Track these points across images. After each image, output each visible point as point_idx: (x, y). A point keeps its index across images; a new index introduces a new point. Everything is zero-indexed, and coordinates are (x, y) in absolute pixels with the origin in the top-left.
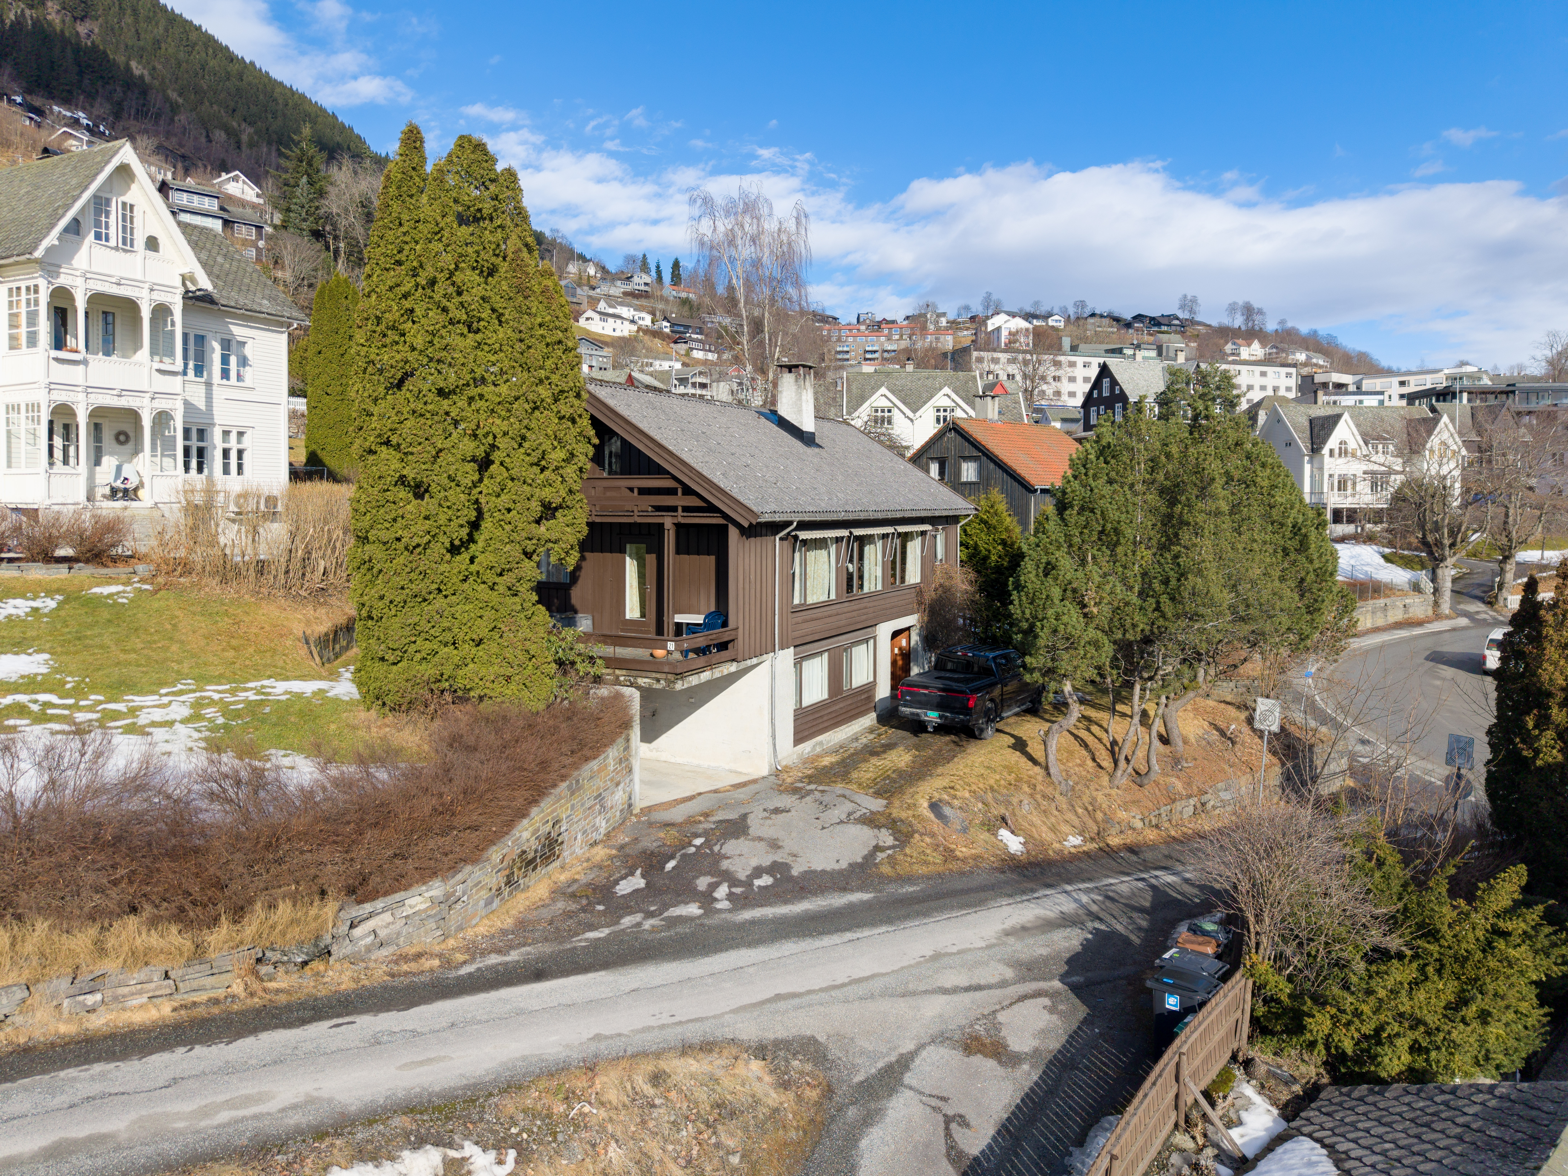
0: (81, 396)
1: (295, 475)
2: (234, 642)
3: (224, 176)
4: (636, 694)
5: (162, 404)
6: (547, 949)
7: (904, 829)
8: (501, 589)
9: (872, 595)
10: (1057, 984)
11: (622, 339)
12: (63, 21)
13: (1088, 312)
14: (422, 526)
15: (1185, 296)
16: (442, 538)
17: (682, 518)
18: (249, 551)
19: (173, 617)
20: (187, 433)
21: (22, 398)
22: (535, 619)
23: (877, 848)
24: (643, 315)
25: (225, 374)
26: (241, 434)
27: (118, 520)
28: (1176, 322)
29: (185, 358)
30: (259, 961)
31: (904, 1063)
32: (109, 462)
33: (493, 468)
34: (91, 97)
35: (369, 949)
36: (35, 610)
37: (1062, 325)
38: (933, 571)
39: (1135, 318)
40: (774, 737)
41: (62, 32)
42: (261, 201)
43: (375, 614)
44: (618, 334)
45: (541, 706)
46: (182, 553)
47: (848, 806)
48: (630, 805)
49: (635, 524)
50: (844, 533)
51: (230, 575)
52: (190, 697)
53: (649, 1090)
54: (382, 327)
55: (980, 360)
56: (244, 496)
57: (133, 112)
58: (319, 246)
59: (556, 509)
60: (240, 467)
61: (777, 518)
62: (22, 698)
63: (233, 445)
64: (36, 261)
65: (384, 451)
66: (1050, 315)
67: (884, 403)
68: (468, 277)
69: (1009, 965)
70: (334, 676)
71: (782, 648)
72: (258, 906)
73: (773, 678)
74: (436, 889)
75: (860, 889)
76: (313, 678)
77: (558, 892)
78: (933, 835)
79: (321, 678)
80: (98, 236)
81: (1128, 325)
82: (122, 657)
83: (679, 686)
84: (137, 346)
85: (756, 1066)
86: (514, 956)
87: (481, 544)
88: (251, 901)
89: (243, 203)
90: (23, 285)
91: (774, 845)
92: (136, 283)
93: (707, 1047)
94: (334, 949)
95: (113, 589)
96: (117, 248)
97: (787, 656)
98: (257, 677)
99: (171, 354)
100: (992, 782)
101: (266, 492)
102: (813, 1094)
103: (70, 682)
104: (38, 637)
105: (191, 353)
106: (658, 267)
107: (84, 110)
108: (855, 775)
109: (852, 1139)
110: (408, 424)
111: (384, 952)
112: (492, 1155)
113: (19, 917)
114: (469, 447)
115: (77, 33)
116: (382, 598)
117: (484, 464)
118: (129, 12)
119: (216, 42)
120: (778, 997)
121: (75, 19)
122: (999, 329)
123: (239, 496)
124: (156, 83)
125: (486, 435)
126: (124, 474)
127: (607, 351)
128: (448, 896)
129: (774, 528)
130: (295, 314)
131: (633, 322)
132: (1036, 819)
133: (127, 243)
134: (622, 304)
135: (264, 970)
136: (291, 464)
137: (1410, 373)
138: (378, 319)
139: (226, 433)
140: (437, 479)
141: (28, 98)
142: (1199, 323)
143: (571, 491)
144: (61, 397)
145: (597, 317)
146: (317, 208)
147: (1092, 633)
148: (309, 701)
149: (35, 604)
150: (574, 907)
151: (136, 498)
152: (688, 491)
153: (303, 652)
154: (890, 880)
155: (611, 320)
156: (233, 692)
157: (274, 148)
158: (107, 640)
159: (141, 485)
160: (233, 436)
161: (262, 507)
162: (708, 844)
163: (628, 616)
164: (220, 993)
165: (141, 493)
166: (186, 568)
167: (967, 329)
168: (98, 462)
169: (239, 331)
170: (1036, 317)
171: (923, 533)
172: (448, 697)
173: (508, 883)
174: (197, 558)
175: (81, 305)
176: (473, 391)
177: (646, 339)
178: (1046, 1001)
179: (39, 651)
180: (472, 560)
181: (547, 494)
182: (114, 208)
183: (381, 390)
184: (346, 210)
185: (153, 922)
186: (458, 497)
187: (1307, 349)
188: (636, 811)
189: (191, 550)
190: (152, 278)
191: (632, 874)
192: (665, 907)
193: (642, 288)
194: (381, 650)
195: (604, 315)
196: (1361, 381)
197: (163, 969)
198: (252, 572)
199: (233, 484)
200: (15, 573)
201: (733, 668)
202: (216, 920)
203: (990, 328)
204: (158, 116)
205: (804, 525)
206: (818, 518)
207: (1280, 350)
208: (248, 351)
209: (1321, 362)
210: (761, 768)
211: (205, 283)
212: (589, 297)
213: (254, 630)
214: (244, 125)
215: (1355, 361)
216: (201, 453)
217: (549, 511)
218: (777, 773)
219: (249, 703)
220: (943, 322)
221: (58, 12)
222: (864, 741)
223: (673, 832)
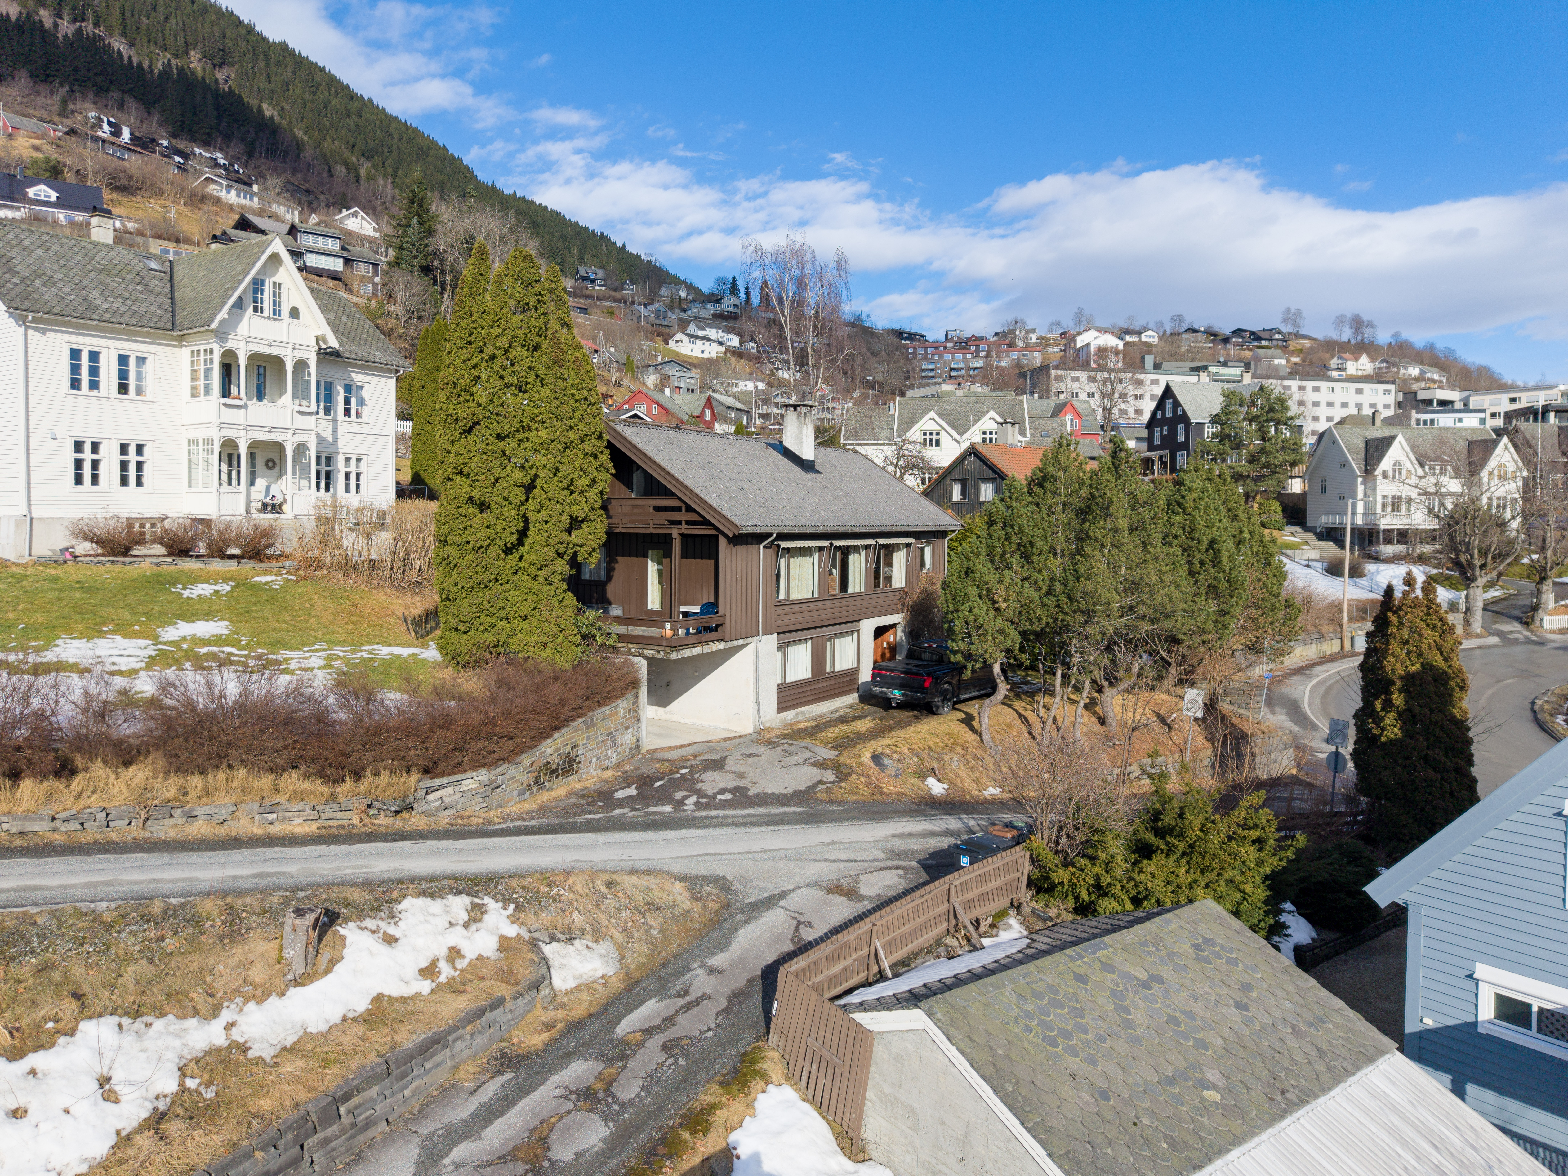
0: (242, 433)
1: (401, 493)
2: (353, 619)
3: (345, 212)
4: (644, 663)
5: (301, 438)
6: (557, 821)
7: (846, 771)
8: (541, 579)
9: (854, 596)
10: (914, 864)
11: (709, 360)
12: (204, 69)
13: (1185, 326)
14: (483, 533)
15: (1288, 310)
16: (498, 542)
17: (685, 529)
18: (365, 553)
19: (311, 599)
20: (318, 458)
21: (200, 434)
22: (565, 602)
23: (820, 782)
24: (731, 336)
25: (347, 412)
26: (358, 460)
27: (271, 528)
28: (1278, 336)
29: (318, 400)
30: (369, 806)
31: (783, 895)
32: (261, 483)
33: (535, 491)
34: (227, 138)
35: (438, 809)
36: (217, 592)
37: (1155, 340)
38: (918, 577)
39: (1234, 332)
40: (758, 703)
41: (203, 78)
42: (377, 235)
43: (451, 596)
44: (706, 355)
45: (568, 666)
46: (316, 553)
47: (808, 754)
48: (638, 746)
49: (651, 534)
50: (825, 543)
51: (350, 570)
52: (324, 654)
53: (604, 889)
54: (458, 390)
55: (1058, 378)
56: (361, 510)
57: (264, 150)
58: (427, 280)
59: (582, 521)
60: (358, 486)
61: (758, 530)
62: (215, 649)
63: (353, 469)
64: (212, 331)
65: (458, 479)
66: (1145, 329)
67: (932, 426)
68: (518, 352)
69: (883, 851)
70: (425, 646)
71: (766, 633)
72: (369, 772)
73: (758, 656)
74: (483, 775)
75: (797, 805)
76: (409, 646)
77: (572, 793)
78: (868, 776)
79: (414, 646)
80: (255, 309)
81: (1226, 340)
82: (277, 625)
83: (674, 656)
84: (282, 391)
85: (678, 886)
86: (533, 822)
87: (527, 546)
88: (364, 769)
89: (361, 239)
90: (202, 348)
91: (741, 776)
92: (282, 344)
93: (648, 872)
94: (415, 806)
95: (269, 578)
96: (269, 318)
97: (772, 640)
98: (370, 643)
99: (307, 397)
100: (931, 743)
101: (377, 507)
102: (714, 906)
103: (244, 641)
104: (220, 610)
105: (322, 396)
106: (747, 289)
107: (221, 150)
108: (821, 735)
109: (734, 929)
110: (475, 459)
111: (448, 813)
112: (500, 904)
113: (230, 766)
114: (518, 475)
115: (217, 80)
116: (456, 584)
117: (529, 488)
118: (261, 57)
119: (338, 81)
120: (707, 854)
121: (214, 65)
122: (1088, 345)
123: (358, 510)
124: (284, 123)
125: (531, 467)
126: (272, 493)
127: (694, 373)
128: (491, 782)
129: (758, 538)
130: (402, 363)
131: (720, 343)
132: (962, 772)
133: (276, 313)
134: (710, 326)
135: (372, 812)
136: (398, 483)
137: (1526, 389)
138: (455, 384)
139: (348, 460)
140: (495, 499)
141: (174, 141)
142: (1304, 337)
143: (593, 509)
144: (228, 433)
145: (686, 339)
146: (426, 246)
147: (1000, 622)
148: (405, 660)
149: (216, 588)
150: (582, 802)
151: (281, 512)
152: (689, 509)
153: (403, 627)
154: (822, 801)
155: (699, 342)
156: (353, 652)
157: (390, 180)
158: (266, 614)
159: (285, 501)
160: (353, 462)
161: (375, 519)
162: (691, 773)
163: (650, 607)
164: (345, 822)
165: (284, 508)
166: (320, 564)
167: (1057, 345)
168: (252, 483)
169: (358, 378)
170: (1128, 332)
171: (908, 545)
172: (502, 658)
173: (536, 783)
174: (327, 556)
175: (243, 362)
176: (521, 435)
177: (733, 360)
178: (901, 872)
179: (221, 620)
180: (521, 558)
181: (575, 510)
182: (268, 289)
183: (457, 434)
184: (452, 247)
185: (307, 776)
186: (510, 512)
187: (1422, 363)
188: (643, 751)
189: (323, 551)
190: (294, 340)
191: (629, 787)
192: (648, 806)
193: (731, 309)
194: (454, 622)
195: (693, 337)
196: (1468, 397)
197: (312, 803)
198: (366, 569)
199: (353, 500)
200: (201, 566)
201: (721, 646)
202: (342, 780)
203: (1079, 344)
204: (286, 154)
205: (782, 537)
206: (797, 531)
207: (1391, 364)
208: (365, 393)
209: (1436, 377)
210: (746, 727)
211: (333, 343)
212: (680, 319)
213: (367, 610)
214: (362, 160)
215: (1475, 374)
216: (328, 475)
217: (575, 523)
218: (760, 732)
219: (364, 659)
220: (1033, 338)
221: (200, 60)
222: (842, 713)
223: (667, 765)
